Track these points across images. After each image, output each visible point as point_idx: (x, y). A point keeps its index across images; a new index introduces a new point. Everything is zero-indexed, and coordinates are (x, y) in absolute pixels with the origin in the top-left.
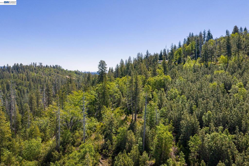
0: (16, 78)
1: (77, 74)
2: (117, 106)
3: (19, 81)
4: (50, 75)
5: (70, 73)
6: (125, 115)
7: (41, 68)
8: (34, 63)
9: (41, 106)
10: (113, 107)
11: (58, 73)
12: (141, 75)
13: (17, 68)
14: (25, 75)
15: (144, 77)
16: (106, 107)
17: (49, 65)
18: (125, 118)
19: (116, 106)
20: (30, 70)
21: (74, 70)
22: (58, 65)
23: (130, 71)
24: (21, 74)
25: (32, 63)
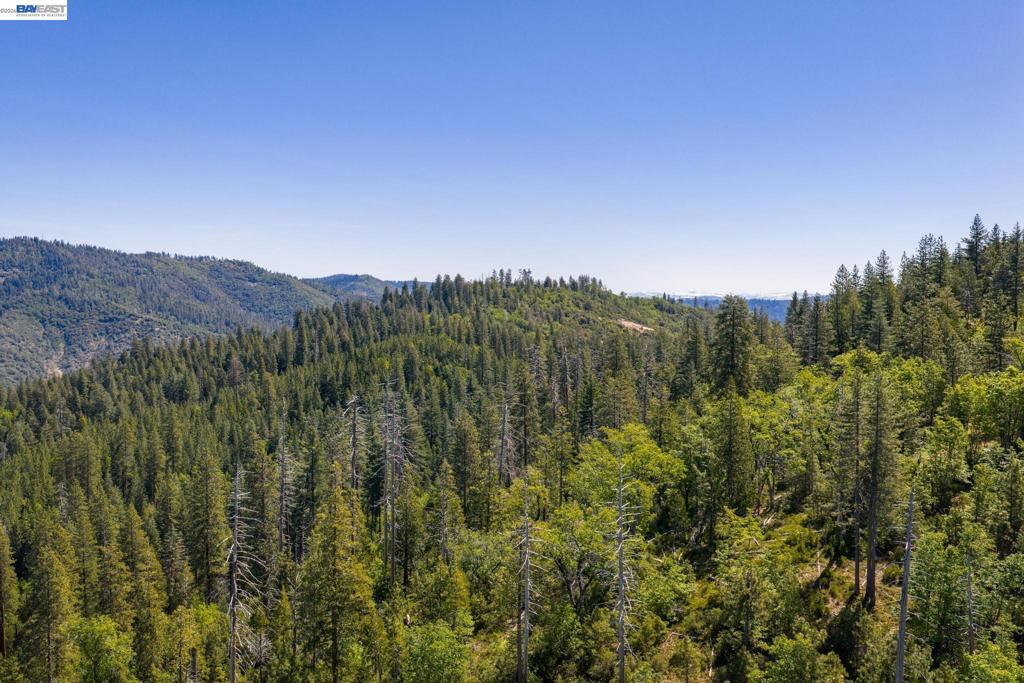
0: (439, 332)
1: (662, 309)
2: (794, 508)
3: (448, 344)
4: (557, 317)
5: (633, 306)
6: (826, 557)
7: (527, 290)
8: (501, 271)
9: (489, 473)
10: (773, 508)
11: (587, 307)
12: (920, 359)
13: (447, 292)
14: (468, 319)
15: (938, 370)
16: (736, 513)
17: (555, 277)
18: (823, 575)
19: (788, 506)
20: (489, 300)
21: (650, 296)
22: (591, 277)
23: (875, 325)
24: (458, 315)
25: (494, 272)
